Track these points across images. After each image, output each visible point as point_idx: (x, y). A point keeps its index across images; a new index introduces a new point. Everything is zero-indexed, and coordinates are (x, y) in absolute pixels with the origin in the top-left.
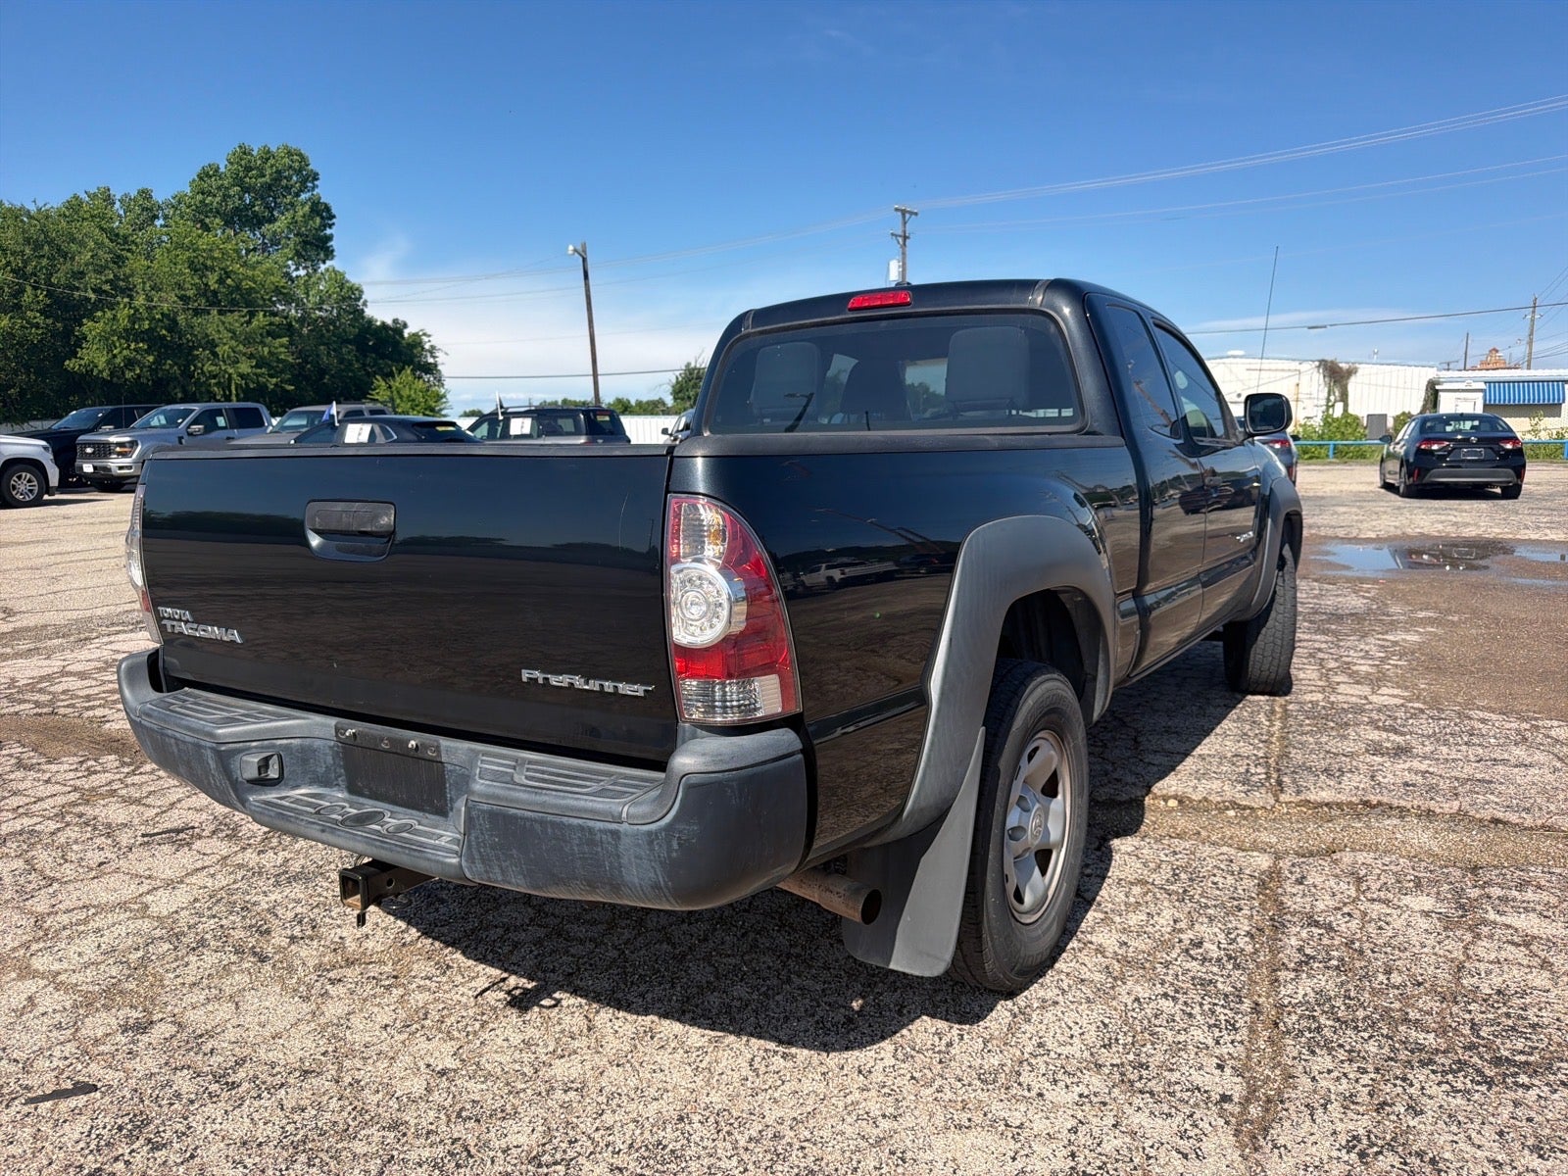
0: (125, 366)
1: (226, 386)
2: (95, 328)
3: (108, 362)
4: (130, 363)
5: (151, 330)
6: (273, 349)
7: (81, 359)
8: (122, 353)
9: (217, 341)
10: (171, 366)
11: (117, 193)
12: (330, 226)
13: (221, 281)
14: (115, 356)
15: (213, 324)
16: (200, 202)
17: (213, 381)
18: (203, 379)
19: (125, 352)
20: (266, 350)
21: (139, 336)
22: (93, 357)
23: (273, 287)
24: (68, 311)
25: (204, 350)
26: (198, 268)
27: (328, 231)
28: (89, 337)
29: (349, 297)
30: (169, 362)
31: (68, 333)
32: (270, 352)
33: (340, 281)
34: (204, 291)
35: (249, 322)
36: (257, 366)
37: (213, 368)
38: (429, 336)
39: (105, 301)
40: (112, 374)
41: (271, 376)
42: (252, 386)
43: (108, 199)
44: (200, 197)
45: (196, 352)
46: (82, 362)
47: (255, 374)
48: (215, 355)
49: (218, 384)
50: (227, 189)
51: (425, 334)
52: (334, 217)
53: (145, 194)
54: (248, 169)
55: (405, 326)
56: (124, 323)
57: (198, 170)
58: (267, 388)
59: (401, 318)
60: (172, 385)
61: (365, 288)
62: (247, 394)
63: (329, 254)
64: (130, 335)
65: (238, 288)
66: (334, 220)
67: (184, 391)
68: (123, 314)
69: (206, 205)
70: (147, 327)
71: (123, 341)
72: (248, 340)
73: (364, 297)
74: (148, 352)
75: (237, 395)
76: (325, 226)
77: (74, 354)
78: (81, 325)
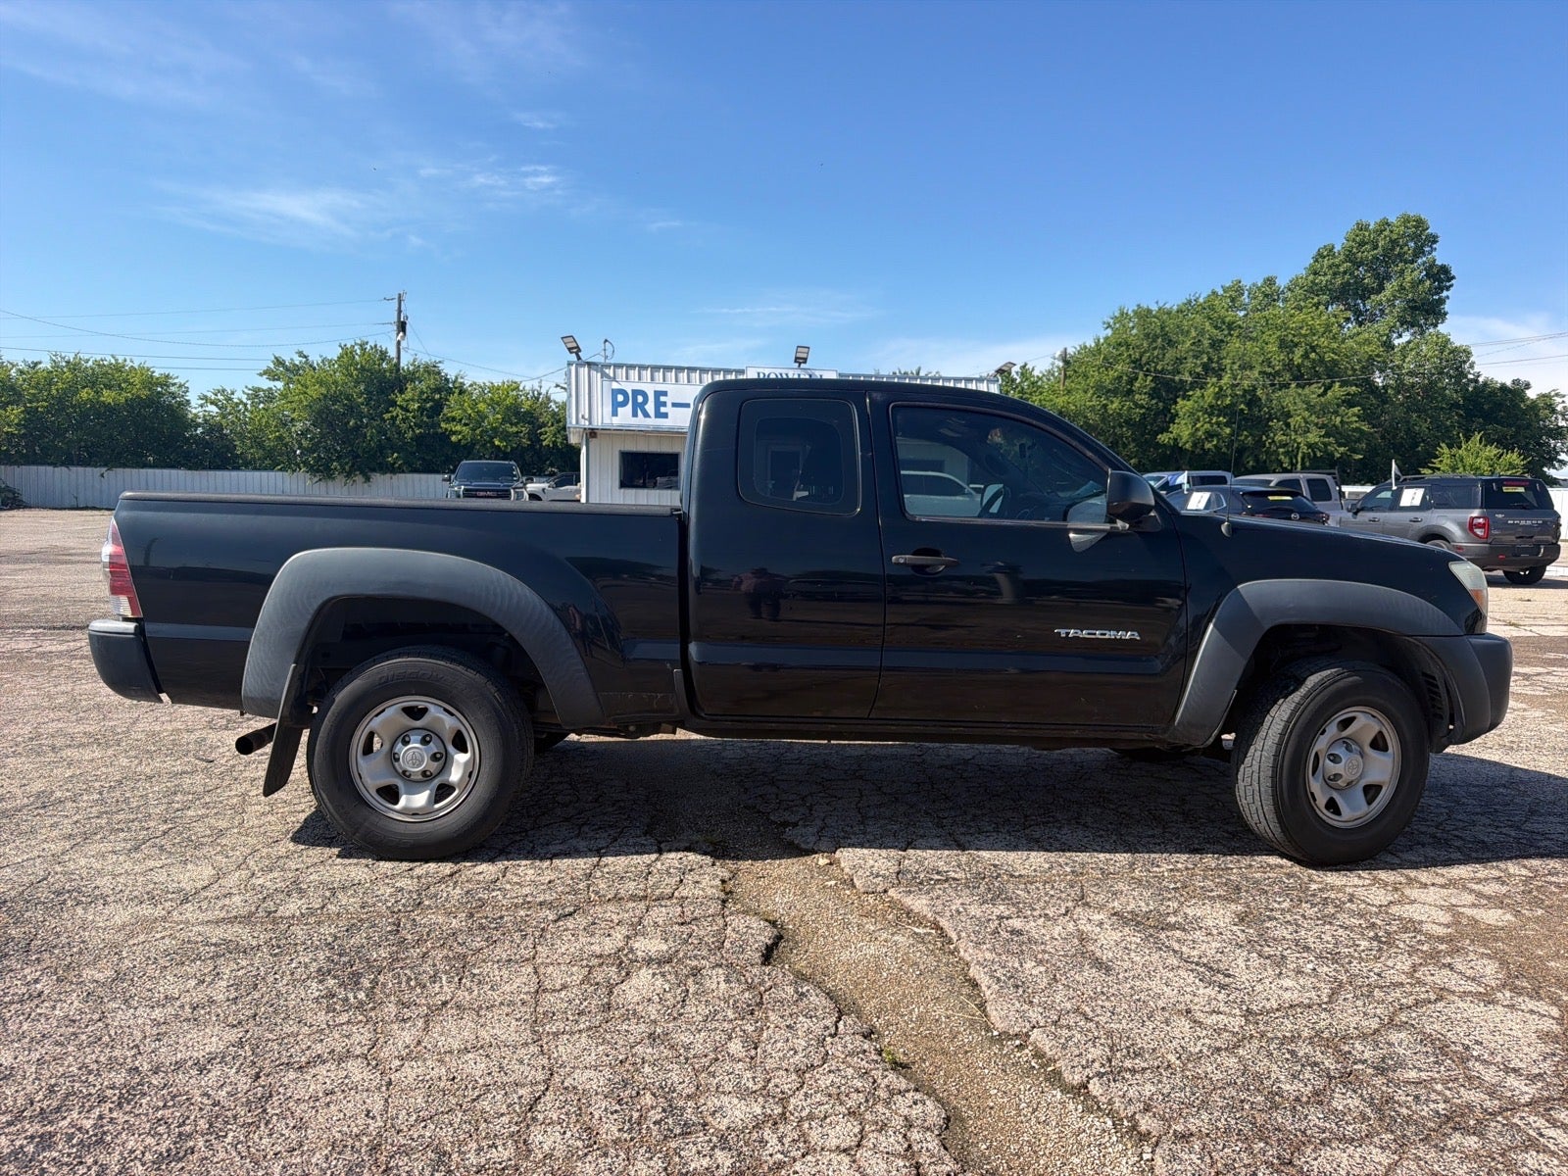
0: (1206, 438)
1: (1292, 455)
2: (1186, 405)
3: (1192, 435)
4: (1210, 435)
5: (1233, 405)
6: (1345, 419)
7: (1172, 433)
8: (1204, 426)
9: (1292, 413)
10: (1247, 437)
11: (1246, 283)
12: (1448, 288)
13: (1306, 356)
14: (1197, 430)
15: (1291, 398)
16: (1312, 282)
17: (1281, 450)
18: (1273, 448)
19: (1207, 426)
20: (1339, 419)
21: (1222, 412)
22: (1182, 431)
23: (1367, 357)
24: (1168, 390)
25: (1279, 421)
26: (1285, 345)
27: (1445, 294)
28: (1181, 414)
29: (1456, 360)
30: (1245, 433)
31: (1167, 410)
32: (1342, 422)
33: (1444, 343)
34: (1289, 366)
35: (1324, 393)
36: (1327, 435)
37: (1284, 438)
38: (1564, 396)
39: (1199, 383)
40: (1195, 445)
41: (1340, 445)
42: (1319, 454)
43: (1240, 291)
44: (1311, 277)
45: (1271, 424)
46: (1171, 436)
47: (1323, 443)
48: (1288, 425)
49: (1286, 453)
50: (1338, 266)
51: (1557, 395)
52: (1453, 278)
53: (1270, 281)
54: (1362, 244)
55: (1528, 386)
56: (1209, 399)
57: (1315, 252)
58: (1334, 456)
59: (1523, 378)
60: (1246, 454)
61: (1473, 350)
62: (1315, 462)
63: (1441, 316)
64: (1211, 411)
65: (1322, 361)
66: (1453, 282)
67: (1257, 460)
68: (1210, 391)
69: (1317, 284)
70: (1228, 402)
71: (1206, 416)
72: (1324, 410)
73: (1472, 359)
74: (1227, 425)
75: (1303, 463)
76: (1441, 289)
77: (1165, 430)
78: (1176, 403)
